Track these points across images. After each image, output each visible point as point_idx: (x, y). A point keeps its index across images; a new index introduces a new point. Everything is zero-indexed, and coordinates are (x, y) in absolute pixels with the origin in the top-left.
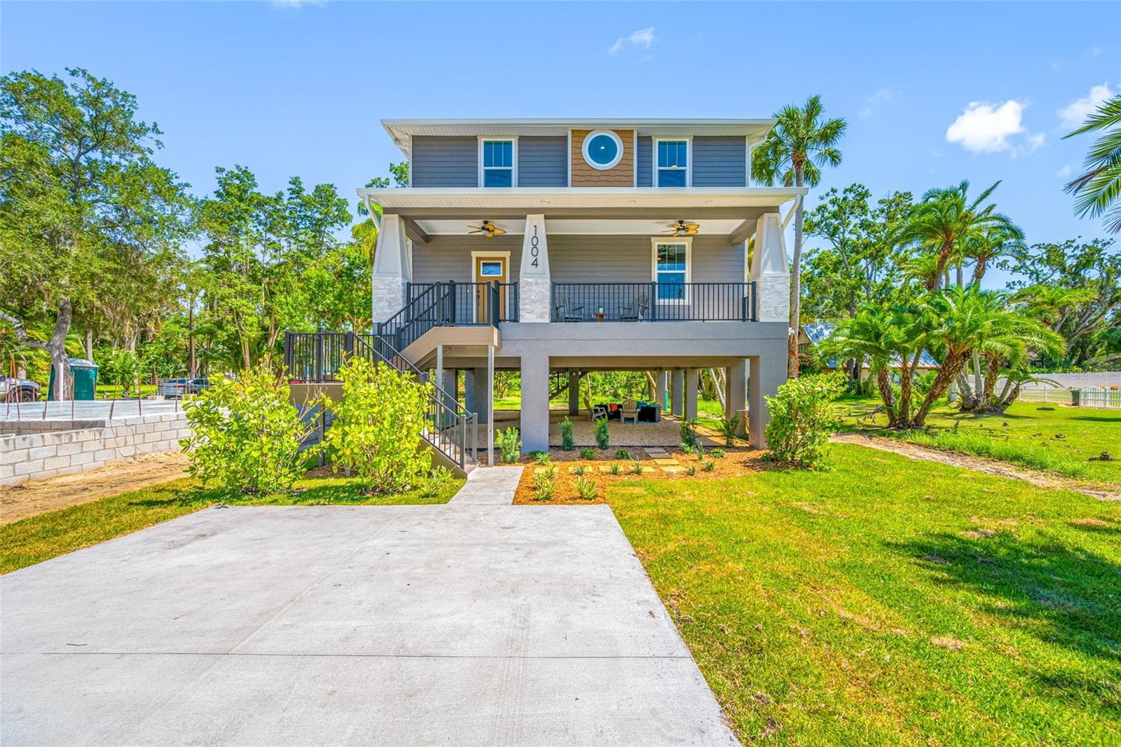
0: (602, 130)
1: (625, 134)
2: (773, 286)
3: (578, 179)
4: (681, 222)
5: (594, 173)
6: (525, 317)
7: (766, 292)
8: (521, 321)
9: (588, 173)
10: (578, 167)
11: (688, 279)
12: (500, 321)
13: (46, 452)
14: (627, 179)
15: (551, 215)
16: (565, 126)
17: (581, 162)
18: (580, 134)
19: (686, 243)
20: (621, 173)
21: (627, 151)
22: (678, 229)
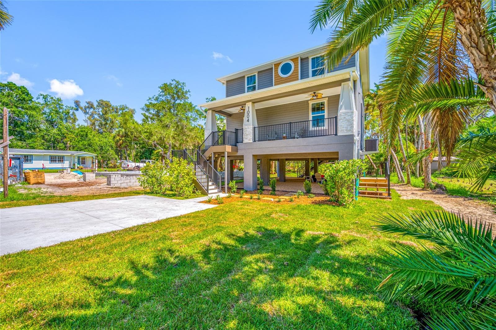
0: (286, 61)
1: (295, 60)
2: (345, 118)
3: (277, 83)
4: (315, 93)
5: (283, 79)
6: (245, 141)
7: (342, 121)
8: (244, 142)
9: (281, 80)
10: (277, 78)
11: (326, 117)
12: (238, 142)
13: (134, 181)
14: (296, 78)
15: (254, 102)
16: (271, 64)
17: (278, 76)
18: (277, 65)
19: (325, 101)
20: (294, 77)
21: (296, 67)
22: (313, 96)
